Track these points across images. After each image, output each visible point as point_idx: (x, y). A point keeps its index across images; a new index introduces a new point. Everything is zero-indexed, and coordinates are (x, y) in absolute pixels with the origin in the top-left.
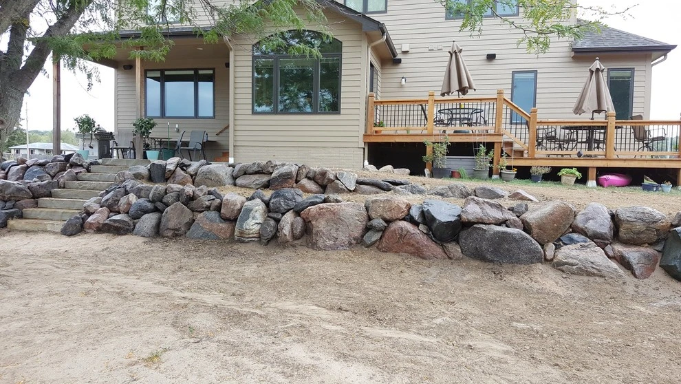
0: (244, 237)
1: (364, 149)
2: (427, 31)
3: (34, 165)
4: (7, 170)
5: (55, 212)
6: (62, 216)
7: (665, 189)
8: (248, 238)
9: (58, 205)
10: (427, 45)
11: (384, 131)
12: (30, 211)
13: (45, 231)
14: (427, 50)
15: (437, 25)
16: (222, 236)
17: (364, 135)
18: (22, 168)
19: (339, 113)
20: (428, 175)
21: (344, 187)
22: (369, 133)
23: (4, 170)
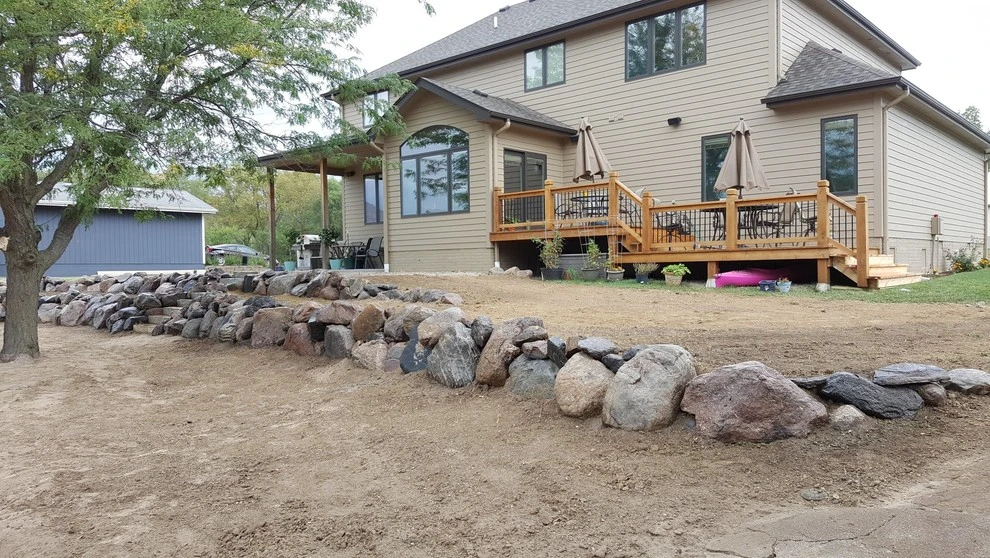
1: (493, 249)
2: (606, 98)
7: (781, 288)
10: (607, 116)
14: (607, 122)
15: (616, 90)
17: (491, 234)
19: (469, 212)
22: (495, 231)
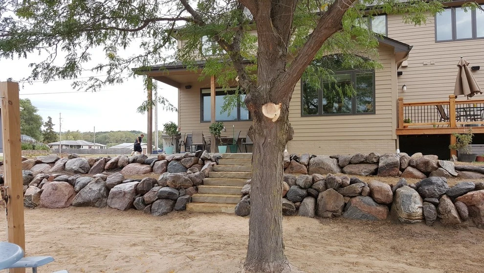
0: (411, 219)
1: (396, 140)
2: (421, 51)
3: (172, 160)
4: (152, 164)
5: (219, 197)
6: (226, 200)
8: (414, 220)
9: (215, 191)
10: (422, 61)
11: (410, 126)
12: (196, 196)
13: (221, 213)
14: (422, 65)
15: (429, 47)
16: (379, 217)
17: (397, 130)
18: (165, 163)
19: (374, 113)
20: (456, 159)
21: (448, 173)
22: (400, 128)
23: (149, 164)
